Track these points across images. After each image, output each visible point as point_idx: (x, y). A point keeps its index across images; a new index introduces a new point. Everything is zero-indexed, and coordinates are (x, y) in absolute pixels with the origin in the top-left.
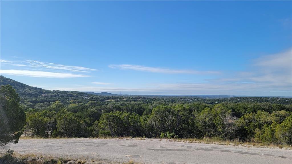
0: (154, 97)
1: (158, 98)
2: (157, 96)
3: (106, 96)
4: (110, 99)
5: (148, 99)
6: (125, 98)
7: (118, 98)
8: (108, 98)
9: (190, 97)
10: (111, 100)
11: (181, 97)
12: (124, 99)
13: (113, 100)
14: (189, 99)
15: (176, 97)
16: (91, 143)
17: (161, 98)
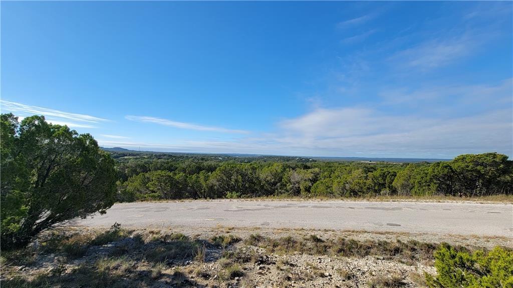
0: (181, 155)
1: (186, 156)
2: (184, 154)
3: (121, 152)
4: (126, 156)
5: (174, 157)
6: (146, 155)
7: (138, 155)
8: (124, 155)
9: (220, 156)
10: (128, 157)
11: (211, 155)
12: (145, 157)
13: (130, 157)
14: (220, 157)
15: (205, 155)
16: (145, 208)
17: (190, 156)
